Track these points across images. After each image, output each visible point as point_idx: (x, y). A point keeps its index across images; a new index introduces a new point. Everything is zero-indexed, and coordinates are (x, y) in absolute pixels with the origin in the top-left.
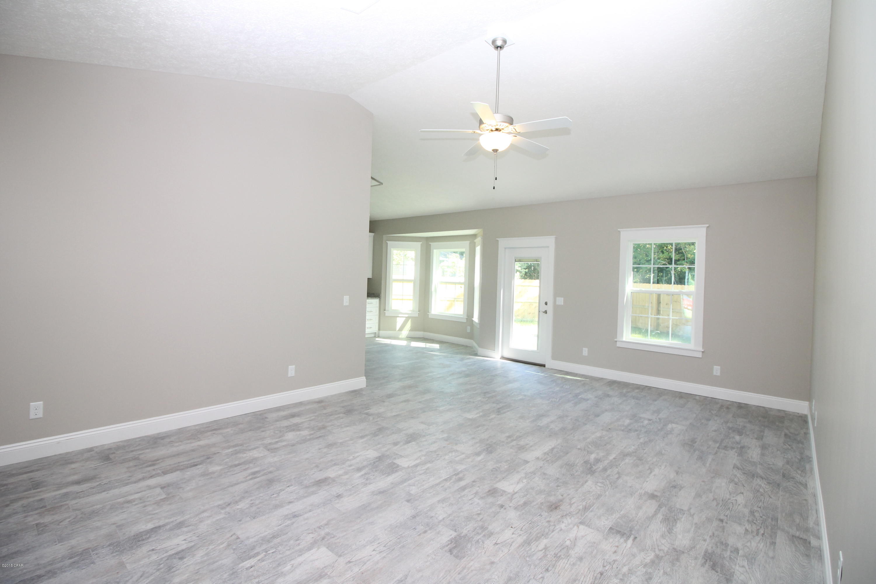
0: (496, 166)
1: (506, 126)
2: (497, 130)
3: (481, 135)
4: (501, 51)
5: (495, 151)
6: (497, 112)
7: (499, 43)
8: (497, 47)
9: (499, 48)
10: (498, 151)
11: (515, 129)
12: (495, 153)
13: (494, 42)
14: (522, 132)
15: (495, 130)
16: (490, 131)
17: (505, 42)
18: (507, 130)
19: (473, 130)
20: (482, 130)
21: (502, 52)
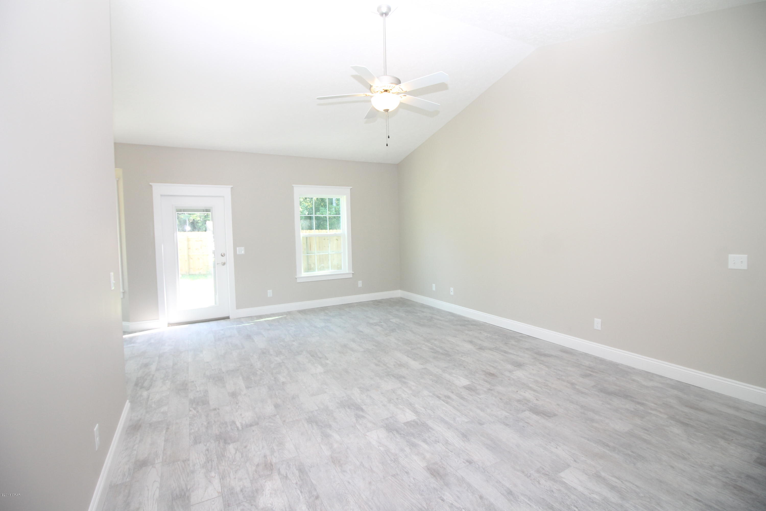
0: (388, 125)
1: (393, 87)
2: (386, 91)
3: (372, 97)
4: (386, 18)
5: (387, 111)
6: (385, 74)
7: (384, 10)
8: (382, 14)
9: (384, 15)
10: (389, 111)
11: (402, 89)
12: (386, 113)
13: (379, 8)
14: (408, 91)
15: (384, 92)
16: (381, 93)
17: (389, 9)
18: (393, 91)
19: (364, 93)
20: (373, 93)
21: (388, 18)
